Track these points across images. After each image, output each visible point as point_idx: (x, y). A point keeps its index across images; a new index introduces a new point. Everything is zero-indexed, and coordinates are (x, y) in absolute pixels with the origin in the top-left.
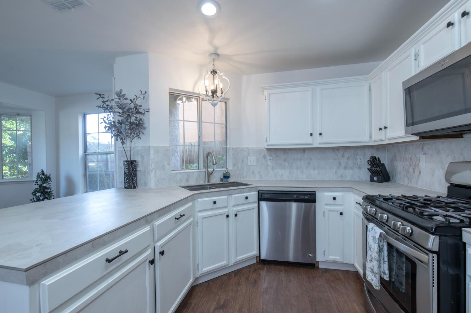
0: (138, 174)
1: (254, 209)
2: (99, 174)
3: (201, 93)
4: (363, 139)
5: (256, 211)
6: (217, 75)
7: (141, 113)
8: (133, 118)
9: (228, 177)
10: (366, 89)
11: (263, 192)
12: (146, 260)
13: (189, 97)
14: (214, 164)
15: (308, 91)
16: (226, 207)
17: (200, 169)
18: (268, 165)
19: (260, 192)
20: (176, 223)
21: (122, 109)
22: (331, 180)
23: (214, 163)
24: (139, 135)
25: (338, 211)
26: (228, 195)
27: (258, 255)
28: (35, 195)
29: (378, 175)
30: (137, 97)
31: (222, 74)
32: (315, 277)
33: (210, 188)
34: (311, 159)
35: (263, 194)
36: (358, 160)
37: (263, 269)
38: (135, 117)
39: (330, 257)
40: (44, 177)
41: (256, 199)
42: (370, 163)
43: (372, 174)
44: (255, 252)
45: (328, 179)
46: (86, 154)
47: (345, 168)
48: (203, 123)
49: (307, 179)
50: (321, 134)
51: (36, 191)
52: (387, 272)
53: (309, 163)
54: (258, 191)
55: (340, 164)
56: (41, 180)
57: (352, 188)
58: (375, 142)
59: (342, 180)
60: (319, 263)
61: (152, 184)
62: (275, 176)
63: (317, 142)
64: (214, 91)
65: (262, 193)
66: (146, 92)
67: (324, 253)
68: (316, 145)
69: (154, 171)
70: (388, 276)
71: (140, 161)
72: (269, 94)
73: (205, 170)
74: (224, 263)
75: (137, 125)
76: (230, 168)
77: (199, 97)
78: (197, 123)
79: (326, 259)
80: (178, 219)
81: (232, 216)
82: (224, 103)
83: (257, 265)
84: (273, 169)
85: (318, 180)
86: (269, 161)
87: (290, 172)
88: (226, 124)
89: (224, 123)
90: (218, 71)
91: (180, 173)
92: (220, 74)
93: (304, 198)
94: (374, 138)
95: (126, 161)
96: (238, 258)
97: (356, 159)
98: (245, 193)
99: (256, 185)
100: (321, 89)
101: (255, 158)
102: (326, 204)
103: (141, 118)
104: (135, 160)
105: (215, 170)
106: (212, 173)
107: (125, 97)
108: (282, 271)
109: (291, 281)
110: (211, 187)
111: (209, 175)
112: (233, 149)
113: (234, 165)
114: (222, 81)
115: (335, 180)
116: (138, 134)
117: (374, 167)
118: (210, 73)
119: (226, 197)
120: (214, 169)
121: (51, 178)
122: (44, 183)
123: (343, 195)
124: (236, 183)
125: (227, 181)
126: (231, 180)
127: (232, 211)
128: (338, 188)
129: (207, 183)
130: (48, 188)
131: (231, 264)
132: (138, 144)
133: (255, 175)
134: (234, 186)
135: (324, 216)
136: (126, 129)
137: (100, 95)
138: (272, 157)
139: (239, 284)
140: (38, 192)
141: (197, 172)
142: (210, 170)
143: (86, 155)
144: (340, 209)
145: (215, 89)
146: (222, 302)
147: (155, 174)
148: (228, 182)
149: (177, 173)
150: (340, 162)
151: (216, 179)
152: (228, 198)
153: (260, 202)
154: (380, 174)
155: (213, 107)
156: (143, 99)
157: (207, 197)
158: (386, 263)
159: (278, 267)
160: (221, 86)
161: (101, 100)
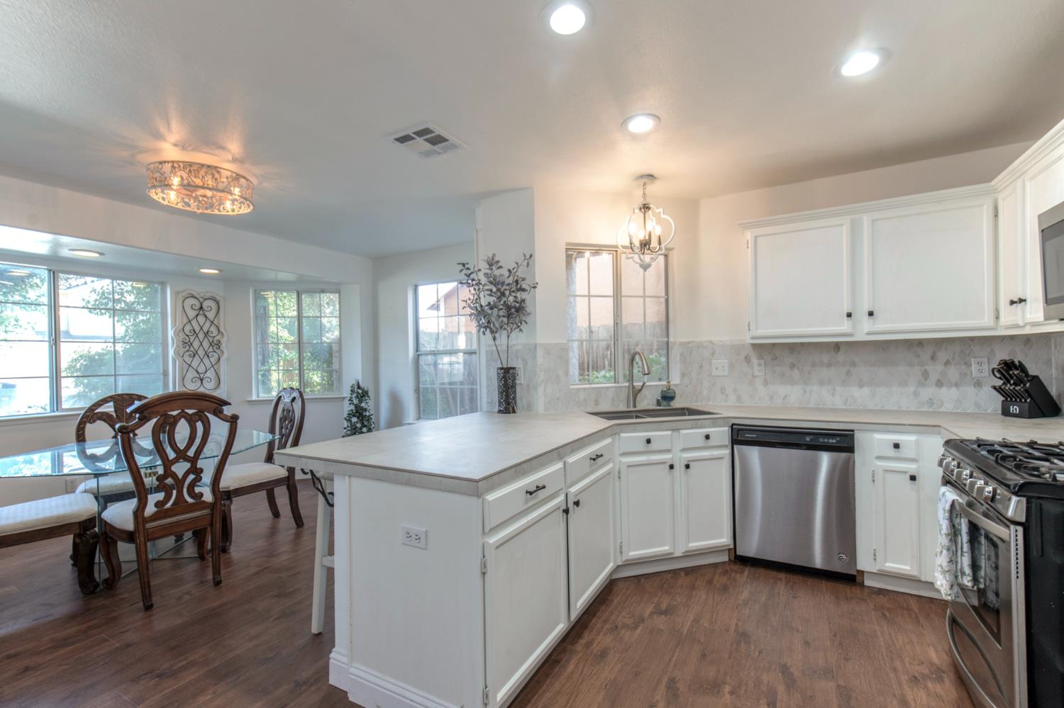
0: (518, 389)
1: (722, 458)
2: (440, 388)
3: (619, 245)
4: (978, 321)
5: (726, 463)
6: (650, 211)
7: (524, 290)
8: (511, 299)
9: (672, 398)
10: (986, 212)
11: (741, 427)
12: (559, 508)
13: (597, 250)
14: (645, 374)
15: (843, 225)
16: (668, 451)
17: (618, 383)
18: (754, 376)
19: (734, 427)
20: (591, 466)
21: (495, 285)
22: (904, 409)
23: (647, 372)
24: (519, 327)
25: (906, 472)
26: (673, 430)
27: (732, 547)
28: (349, 420)
29: (1021, 400)
30: (517, 264)
31: (661, 210)
32: (851, 598)
33: (637, 417)
34: (854, 364)
35: (740, 432)
36: (974, 367)
37: (742, 572)
38: (515, 297)
39: (887, 564)
40: (360, 391)
41: (726, 440)
42: (998, 375)
43: (1006, 399)
44: (725, 540)
45: (896, 408)
46: (419, 353)
47: (939, 384)
48: (623, 299)
49: (845, 407)
50: (871, 314)
51: (351, 415)
52: (968, 570)
53: (848, 373)
54: (730, 425)
55: (926, 375)
56: (357, 396)
57: (939, 426)
58: (1008, 328)
59: (931, 410)
60: (863, 576)
61: (540, 405)
62: (771, 398)
63: (864, 330)
64: (644, 242)
65: (739, 430)
66: (531, 256)
67: (875, 555)
68: (860, 336)
69: (543, 386)
70: (969, 578)
71: (520, 368)
72: (756, 238)
73: (627, 384)
74: (665, 549)
75: (518, 310)
76: (675, 380)
77: (616, 251)
78: (612, 299)
79: (878, 568)
80: (594, 459)
81: (679, 467)
82: (663, 256)
83: (729, 564)
84: (766, 383)
85: (870, 408)
86: (756, 368)
87: (805, 391)
88: (666, 297)
89: (663, 294)
90: (651, 206)
91: (585, 389)
92: (657, 211)
93: (828, 443)
94: (1004, 320)
95: (502, 369)
96: (691, 545)
97: (968, 365)
98: (704, 427)
99: (726, 414)
100: (873, 221)
101: (727, 361)
102: (879, 458)
103: (524, 297)
104: (513, 366)
105: (647, 384)
106: (640, 390)
107: (500, 264)
108: (780, 579)
109: (797, 597)
110: (639, 415)
111: (636, 393)
112: (681, 344)
113: (683, 375)
114: (659, 221)
115: (913, 409)
116: (519, 324)
117: (1009, 382)
118: (637, 211)
119: (669, 433)
120: (644, 383)
121: (370, 394)
122: (361, 402)
123: (917, 439)
124: (688, 409)
125: (669, 406)
126: (676, 404)
127: (680, 458)
128: (905, 425)
129: (632, 409)
130: (365, 410)
131: (678, 553)
132: (519, 340)
133: (727, 396)
134: (684, 415)
135: (874, 481)
136: (499, 316)
137: (464, 265)
138: (763, 361)
139: (693, 587)
140: (354, 416)
141: (612, 387)
142: (638, 384)
143: (418, 355)
144: (911, 468)
145: (647, 238)
146: (664, 606)
147: (545, 390)
148: (671, 408)
149: (579, 389)
150: (925, 370)
151: (648, 401)
152: (671, 435)
153: (735, 447)
154: (1025, 400)
155: (642, 270)
156: (526, 267)
157: (634, 431)
158: (966, 554)
159: (774, 573)
160: (658, 231)
161: (465, 272)
